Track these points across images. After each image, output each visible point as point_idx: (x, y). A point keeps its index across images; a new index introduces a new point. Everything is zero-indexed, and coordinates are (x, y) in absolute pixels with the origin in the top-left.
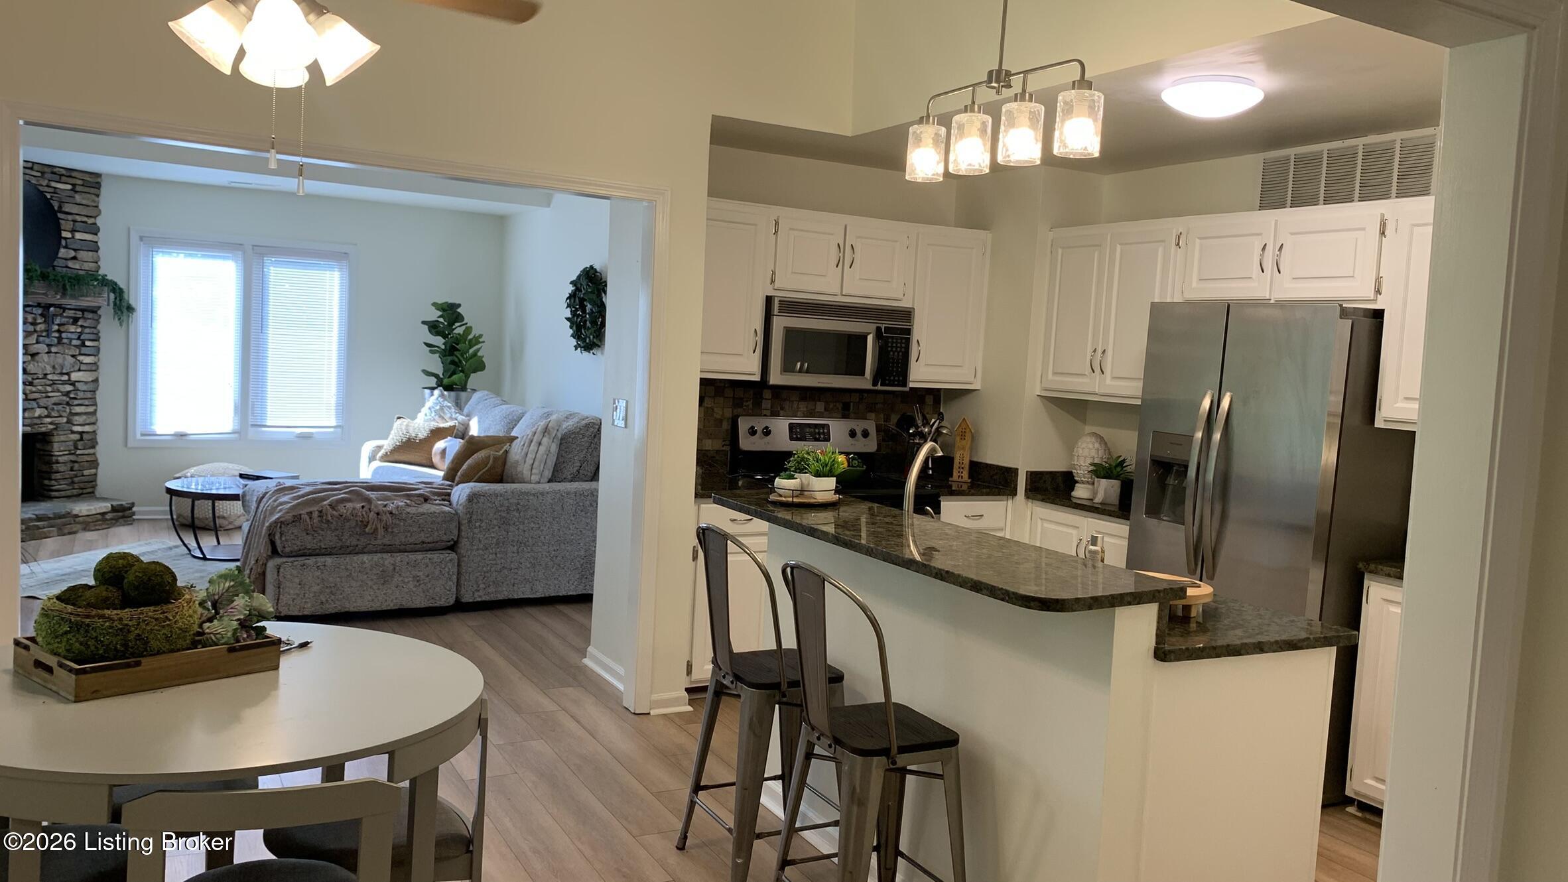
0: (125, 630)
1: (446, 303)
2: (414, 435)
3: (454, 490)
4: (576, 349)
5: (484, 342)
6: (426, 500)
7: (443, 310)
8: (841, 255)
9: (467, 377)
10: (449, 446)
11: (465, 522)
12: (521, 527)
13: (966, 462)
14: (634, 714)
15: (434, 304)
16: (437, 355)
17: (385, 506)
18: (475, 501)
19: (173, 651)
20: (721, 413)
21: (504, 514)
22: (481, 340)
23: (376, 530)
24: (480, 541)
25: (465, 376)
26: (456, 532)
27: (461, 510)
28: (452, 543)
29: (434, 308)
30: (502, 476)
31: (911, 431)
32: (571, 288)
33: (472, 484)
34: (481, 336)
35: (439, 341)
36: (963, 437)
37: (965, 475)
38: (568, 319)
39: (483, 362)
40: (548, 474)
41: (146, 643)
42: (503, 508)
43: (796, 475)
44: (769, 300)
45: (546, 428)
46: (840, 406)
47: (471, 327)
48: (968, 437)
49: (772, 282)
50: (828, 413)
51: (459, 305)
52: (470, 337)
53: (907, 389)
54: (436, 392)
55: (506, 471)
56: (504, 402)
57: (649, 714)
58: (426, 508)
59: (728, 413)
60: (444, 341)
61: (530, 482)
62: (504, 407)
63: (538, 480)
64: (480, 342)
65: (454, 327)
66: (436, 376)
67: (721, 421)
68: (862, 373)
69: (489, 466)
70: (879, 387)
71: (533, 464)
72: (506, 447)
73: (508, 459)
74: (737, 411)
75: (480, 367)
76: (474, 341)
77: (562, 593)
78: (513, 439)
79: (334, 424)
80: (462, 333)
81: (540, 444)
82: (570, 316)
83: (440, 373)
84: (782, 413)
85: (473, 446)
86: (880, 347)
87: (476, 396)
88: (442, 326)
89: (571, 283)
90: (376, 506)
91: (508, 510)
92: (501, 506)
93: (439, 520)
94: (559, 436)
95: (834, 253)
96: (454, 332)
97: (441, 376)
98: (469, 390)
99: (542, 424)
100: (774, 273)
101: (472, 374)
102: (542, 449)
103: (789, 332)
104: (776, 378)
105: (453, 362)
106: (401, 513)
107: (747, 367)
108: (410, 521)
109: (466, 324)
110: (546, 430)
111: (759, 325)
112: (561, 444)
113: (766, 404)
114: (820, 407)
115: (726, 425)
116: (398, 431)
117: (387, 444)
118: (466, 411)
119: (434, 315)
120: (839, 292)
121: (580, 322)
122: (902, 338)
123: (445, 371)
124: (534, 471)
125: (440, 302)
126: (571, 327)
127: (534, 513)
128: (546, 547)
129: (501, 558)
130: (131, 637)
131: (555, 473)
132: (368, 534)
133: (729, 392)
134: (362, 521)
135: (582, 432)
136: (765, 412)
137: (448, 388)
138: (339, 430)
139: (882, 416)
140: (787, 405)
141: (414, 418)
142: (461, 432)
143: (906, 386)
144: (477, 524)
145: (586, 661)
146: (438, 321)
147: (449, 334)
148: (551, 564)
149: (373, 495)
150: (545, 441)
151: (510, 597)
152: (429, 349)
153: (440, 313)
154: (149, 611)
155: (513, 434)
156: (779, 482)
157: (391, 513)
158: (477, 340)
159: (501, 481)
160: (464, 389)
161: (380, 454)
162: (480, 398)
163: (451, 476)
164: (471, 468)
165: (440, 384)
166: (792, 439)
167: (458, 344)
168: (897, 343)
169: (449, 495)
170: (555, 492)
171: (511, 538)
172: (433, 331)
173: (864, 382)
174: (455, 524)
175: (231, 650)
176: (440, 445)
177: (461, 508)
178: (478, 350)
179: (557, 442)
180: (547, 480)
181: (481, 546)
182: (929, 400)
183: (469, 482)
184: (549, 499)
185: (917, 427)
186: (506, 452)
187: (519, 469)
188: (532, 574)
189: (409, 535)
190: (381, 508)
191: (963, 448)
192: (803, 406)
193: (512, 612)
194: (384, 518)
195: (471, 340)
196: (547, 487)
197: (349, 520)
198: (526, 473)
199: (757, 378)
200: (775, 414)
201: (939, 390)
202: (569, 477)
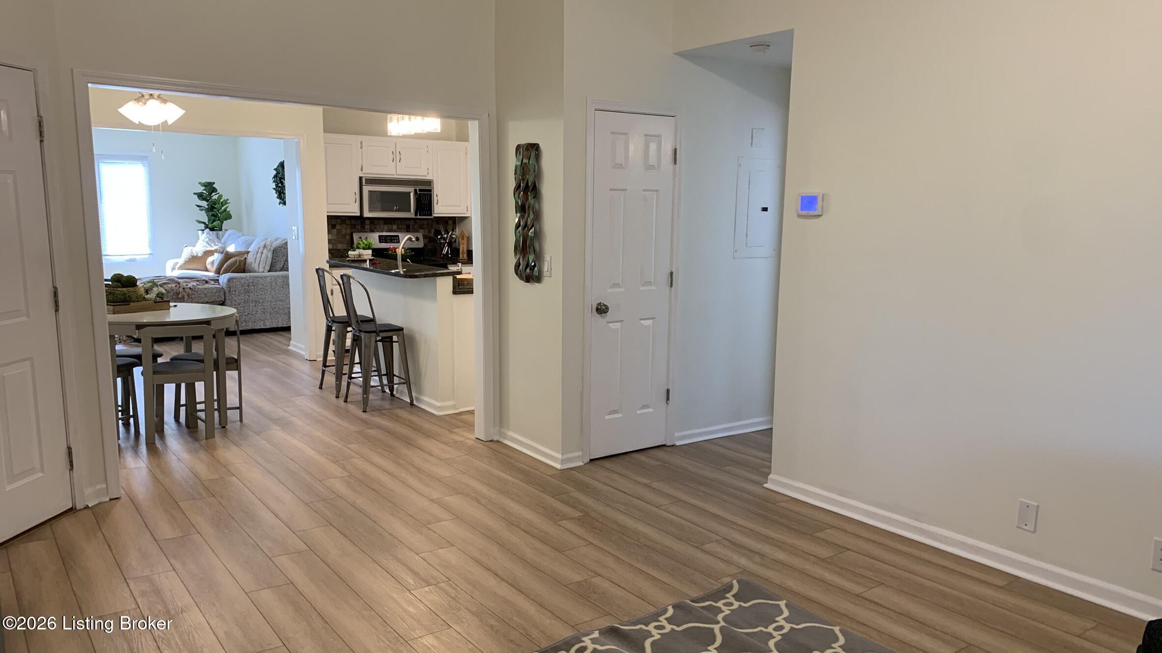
0: (124, 294)
1: (206, 182)
2: (195, 255)
3: (220, 277)
4: (280, 204)
5: (230, 203)
6: (207, 282)
7: (206, 186)
8: (394, 156)
9: (222, 223)
10: (216, 258)
11: (227, 292)
12: (256, 293)
13: (465, 250)
14: (310, 361)
15: (200, 183)
16: (204, 211)
17: (187, 285)
18: (231, 281)
19: (138, 301)
20: (345, 231)
21: (246, 288)
22: (228, 202)
23: (184, 296)
24: (236, 301)
25: (221, 223)
26: (223, 297)
27: (225, 286)
28: (222, 302)
29: (200, 185)
30: (244, 270)
31: (439, 237)
32: (275, 172)
33: (229, 274)
34: (227, 200)
35: (204, 204)
36: (463, 239)
37: (465, 256)
38: (274, 189)
39: (230, 214)
40: (268, 268)
41: (131, 298)
42: (246, 285)
43: (357, 250)
44: (361, 178)
45: (265, 245)
46: (405, 226)
47: (222, 195)
48: (465, 238)
49: (362, 170)
50: (399, 230)
51: (214, 183)
52: (222, 201)
53: (432, 217)
54: (205, 231)
55: (246, 268)
56: (244, 235)
57: (316, 360)
58: (207, 286)
59: (349, 231)
60: (207, 203)
61: (259, 272)
62: (244, 237)
63: (262, 271)
64: (228, 203)
65: (212, 195)
66: (204, 223)
67: (345, 235)
68: (410, 211)
69: (237, 265)
70: (418, 217)
71: (259, 264)
72: (245, 256)
73: (247, 262)
74: (353, 230)
75: (229, 217)
76: (224, 203)
77: (280, 326)
78: (248, 253)
79: (149, 253)
80: (217, 198)
81: (262, 253)
82: (275, 187)
83: (206, 221)
84: (375, 230)
85: (228, 256)
86: (417, 198)
87: (227, 233)
88: (205, 195)
89: (274, 169)
90: (183, 285)
91: (248, 286)
92: (245, 283)
93: (214, 291)
94: (272, 249)
95: (391, 156)
96: (212, 198)
97: (207, 223)
98: (223, 230)
99: (262, 244)
100: (362, 167)
101: (225, 222)
102: (264, 256)
103: (371, 193)
104: (367, 214)
105: (213, 215)
106: (195, 289)
107: (353, 210)
108: (200, 292)
109: (219, 193)
110: (265, 246)
111: (357, 190)
112: (273, 253)
113: (367, 227)
114: (395, 227)
115: (348, 237)
116: (186, 253)
117: (181, 261)
118: (223, 241)
119: (201, 189)
120: (394, 173)
121: (280, 190)
122: (427, 194)
123: (209, 220)
124: (260, 267)
125: (203, 182)
126: (276, 193)
127: (262, 287)
128: (269, 303)
129: (247, 309)
130: (127, 296)
131: (272, 268)
132: (180, 298)
133: (348, 222)
134: (176, 293)
135: (283, 246)
136: (367, 230)
137: (212, 229)
138: (151, 256)
139: (427, 231)
140: (378, 226)
141: (194, 246)
142: (222, 251)
143: (431, 216)
144: (234, 293)
145: (290, 348)
146: (202, 193)
147: (210, 199)
148: (272, 311)
149: (180, 280)
150: (265, 251)
151: (253, 328)
152: (199, 208)
153: (204, 188)
154: (131, 289)
155: (249, 250)
156: (350, 253)
157: (190, 288)
158: (226, 202)
159: (244, 272)
160: (221, 229)
161: (177, 266)
162: (230, 234)
163: (218, 272)
164: (228, 266)
165: (207, 227)
166: (380, 242)
167: (215, 205)
168: (425, 196)
169: (218, 280)
170: (271, 276)
171: (251, 299)
172: (200, 198)
173: (411, 215)
174: (222, 293)
175: (155, 302)
176: (210, 259)
177: (225, 285)
178: (227, 207)
179: (271, 252)
180: (267, 271)
181: (236, 303)
182: (450, 222)
183: (228, 273)
184: (269, 279)
185: (442, 235)
186: (245, 258)
187: (253, 266)
188: (264, 317)
189: (200, 298)
190: (185, 286)
191: (463, 244)
192: (386, 227)
193: (256, 335)
194: (187, 291)
195: (222, 202)
196: (268, 274)
197: (169, 292)
198: (256, 268)
199: (358, 214)
200: (372, 231)
201: (455, 217)
202: (279, 269)
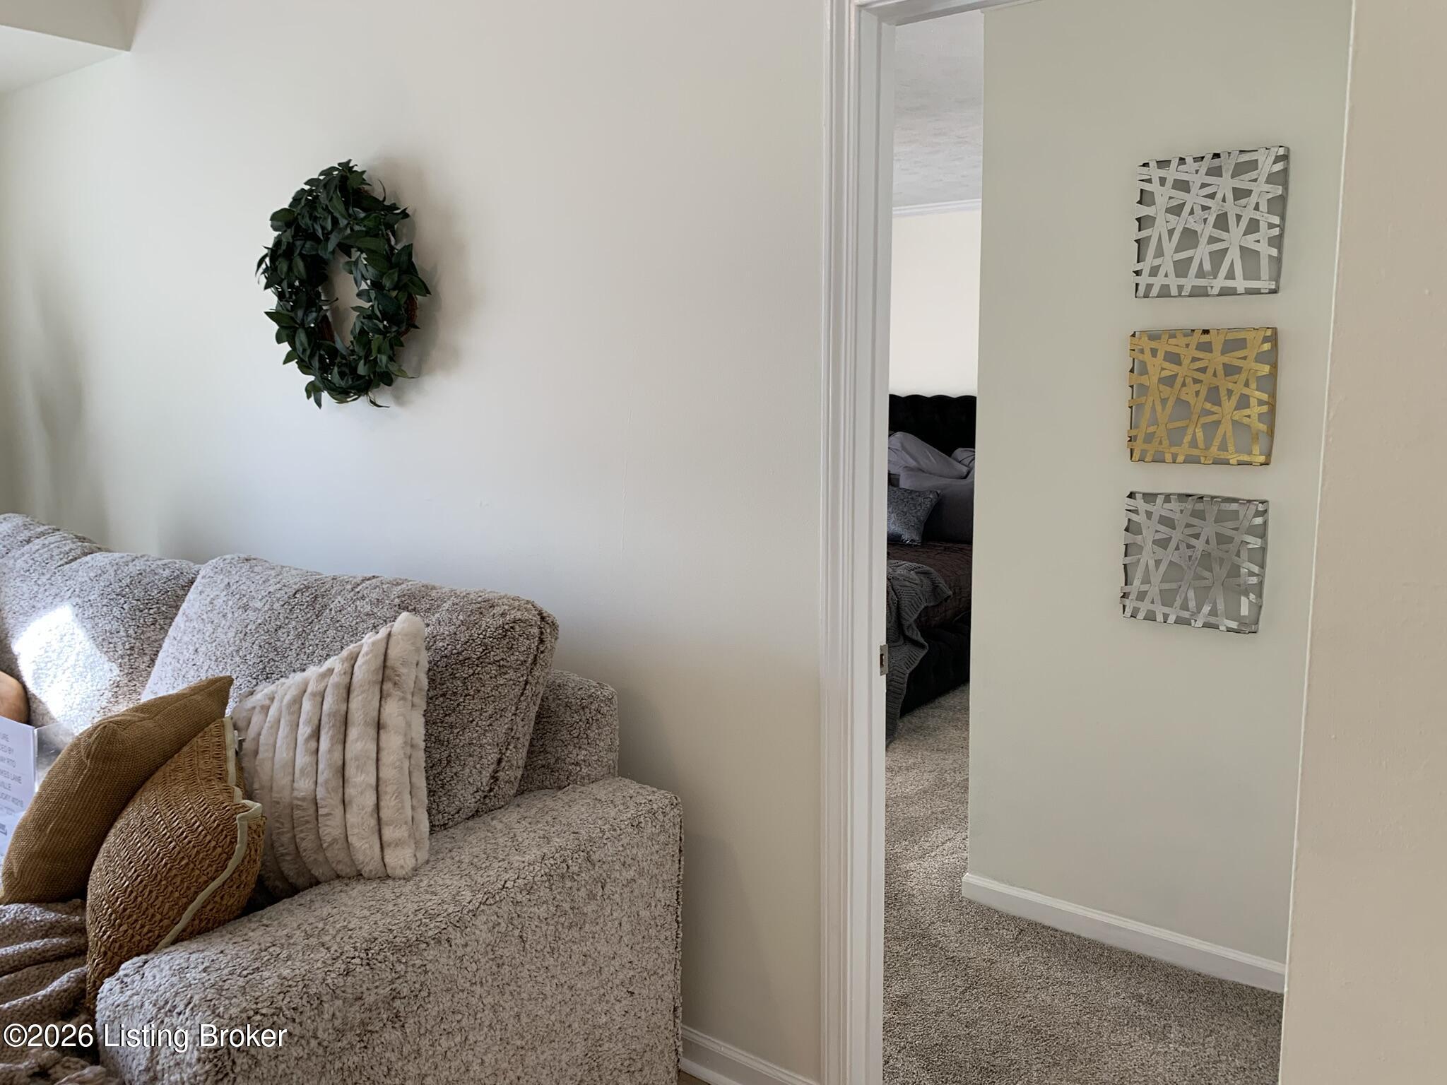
45: (384, 666)
71: (378, 807)
124: (388, 833)
